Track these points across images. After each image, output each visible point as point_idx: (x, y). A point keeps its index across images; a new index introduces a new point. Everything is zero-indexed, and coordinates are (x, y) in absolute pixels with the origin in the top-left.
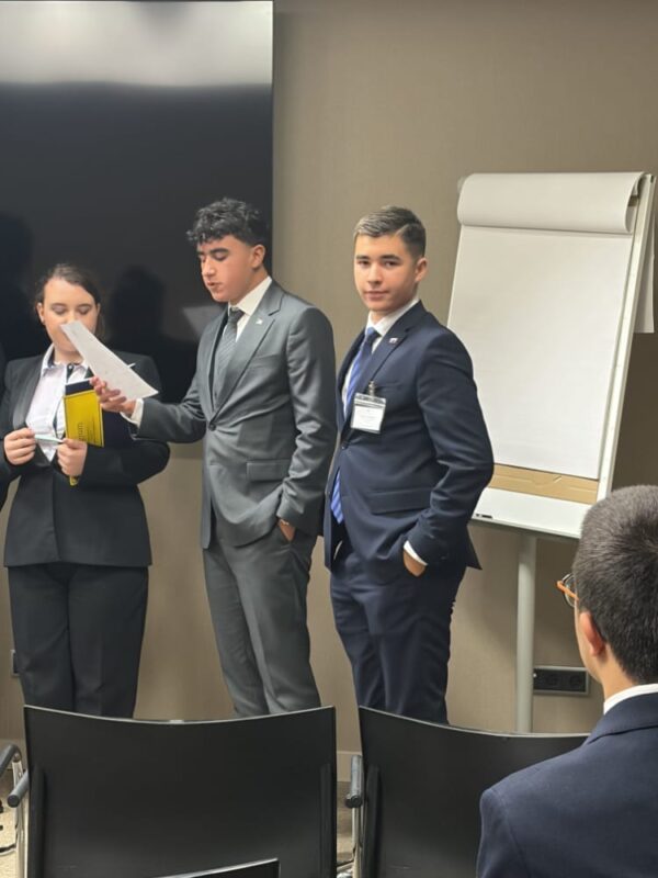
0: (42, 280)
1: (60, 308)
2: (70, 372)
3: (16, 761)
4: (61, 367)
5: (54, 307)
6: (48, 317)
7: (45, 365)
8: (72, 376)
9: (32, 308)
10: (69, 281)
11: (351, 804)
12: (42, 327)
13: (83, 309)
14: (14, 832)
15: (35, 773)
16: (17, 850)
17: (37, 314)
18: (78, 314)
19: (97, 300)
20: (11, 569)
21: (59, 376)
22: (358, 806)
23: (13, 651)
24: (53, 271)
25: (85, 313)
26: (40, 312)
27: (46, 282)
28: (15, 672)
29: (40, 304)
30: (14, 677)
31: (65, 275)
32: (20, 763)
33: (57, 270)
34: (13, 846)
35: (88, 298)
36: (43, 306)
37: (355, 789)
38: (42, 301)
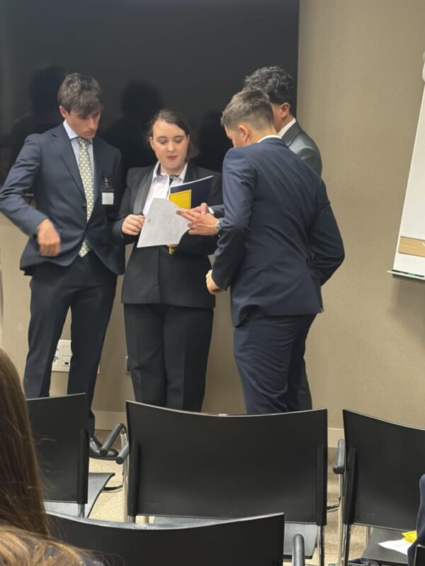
0: (151, 122)
1: (163, 140)
2: (171, 180)
3: (123, 433)
4: (165, 177)
5: (159, 140)
6: (157, 146)
7: (155, 175)
8: (172, 183)
9: (146, 140)
10: (168, 122)
11: (337, 471)
12: (153, 152)
13: (178, 139)
14: (122, 477)
15: (133, 443)
16: (123, 488)
17: (150, 144)
18: (175, 143)
19: (187, 133)
20: (125, 305)
21: (164, 183)
22: (341, 473)
23: (127, 357)
24: (157, 116)
25: (179, 142)
26: (151, 143)
27: (153, 123)
28: (128, 370)
29: (151, 138)
30: (128, 374)
31: (165, 118)
32: (125, 435)
33: (160, 115)
34: (121, 486)
35: (181, 132)
36: (153, 139)
37: (340, 462)
38: (152, 136)
